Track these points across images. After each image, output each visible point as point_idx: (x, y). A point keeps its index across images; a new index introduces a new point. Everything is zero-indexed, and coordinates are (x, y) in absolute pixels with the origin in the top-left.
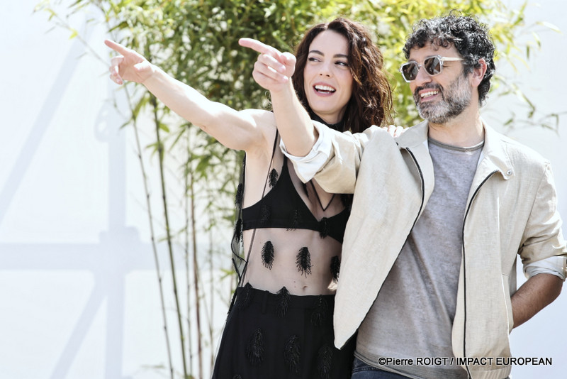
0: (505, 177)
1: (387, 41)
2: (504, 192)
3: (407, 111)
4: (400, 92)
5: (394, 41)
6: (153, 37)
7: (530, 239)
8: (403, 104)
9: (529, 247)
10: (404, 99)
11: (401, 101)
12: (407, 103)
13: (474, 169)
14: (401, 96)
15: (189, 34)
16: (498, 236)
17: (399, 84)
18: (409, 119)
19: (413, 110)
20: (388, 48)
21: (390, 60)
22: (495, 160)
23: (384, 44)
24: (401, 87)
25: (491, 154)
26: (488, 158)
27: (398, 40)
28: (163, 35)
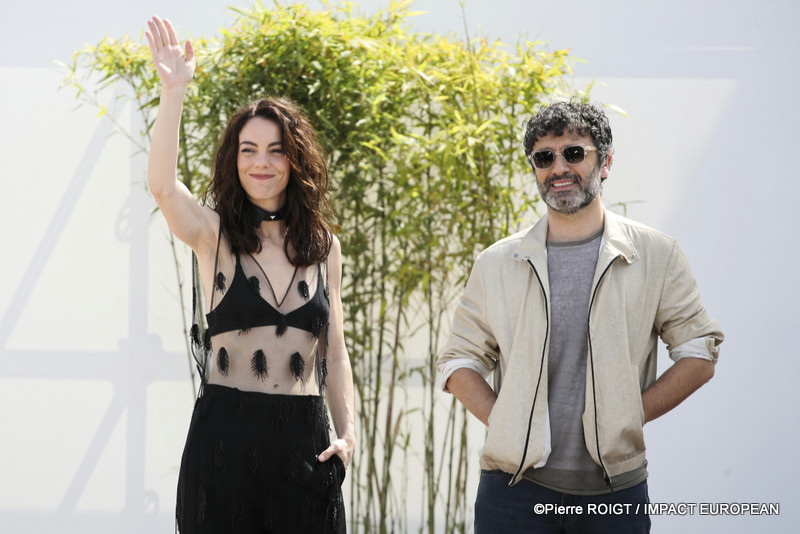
0: (629, 262)
1: (440, 121)
2: (630, 278)
3: (461, 196)
4: (453, 177)
5: (448, 121)
6: (188, 115)
7: (667, 323)
8: (457, 188)
9: (668, 332)
10: (458, 183)
11: (454, 186)
12: (461, 188)
13: (594, 259)
14: (454, 181)
15: (226, 112)
16: (625, 324)
17: (452, 168)
18: (463, 204)
19: (467, 196)
20: (442, 129)
21: (443, 141)
22: (617, 244)
23: (437, 125)
24: (454, 170)
25: (613, 238)
26: (609, 243)
27: (452, 120)
28: (199, 113)
